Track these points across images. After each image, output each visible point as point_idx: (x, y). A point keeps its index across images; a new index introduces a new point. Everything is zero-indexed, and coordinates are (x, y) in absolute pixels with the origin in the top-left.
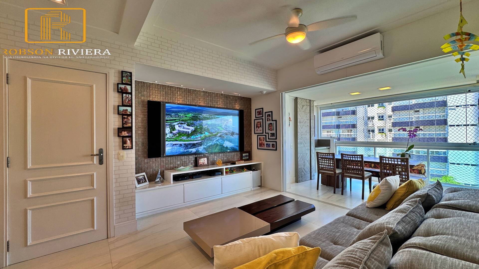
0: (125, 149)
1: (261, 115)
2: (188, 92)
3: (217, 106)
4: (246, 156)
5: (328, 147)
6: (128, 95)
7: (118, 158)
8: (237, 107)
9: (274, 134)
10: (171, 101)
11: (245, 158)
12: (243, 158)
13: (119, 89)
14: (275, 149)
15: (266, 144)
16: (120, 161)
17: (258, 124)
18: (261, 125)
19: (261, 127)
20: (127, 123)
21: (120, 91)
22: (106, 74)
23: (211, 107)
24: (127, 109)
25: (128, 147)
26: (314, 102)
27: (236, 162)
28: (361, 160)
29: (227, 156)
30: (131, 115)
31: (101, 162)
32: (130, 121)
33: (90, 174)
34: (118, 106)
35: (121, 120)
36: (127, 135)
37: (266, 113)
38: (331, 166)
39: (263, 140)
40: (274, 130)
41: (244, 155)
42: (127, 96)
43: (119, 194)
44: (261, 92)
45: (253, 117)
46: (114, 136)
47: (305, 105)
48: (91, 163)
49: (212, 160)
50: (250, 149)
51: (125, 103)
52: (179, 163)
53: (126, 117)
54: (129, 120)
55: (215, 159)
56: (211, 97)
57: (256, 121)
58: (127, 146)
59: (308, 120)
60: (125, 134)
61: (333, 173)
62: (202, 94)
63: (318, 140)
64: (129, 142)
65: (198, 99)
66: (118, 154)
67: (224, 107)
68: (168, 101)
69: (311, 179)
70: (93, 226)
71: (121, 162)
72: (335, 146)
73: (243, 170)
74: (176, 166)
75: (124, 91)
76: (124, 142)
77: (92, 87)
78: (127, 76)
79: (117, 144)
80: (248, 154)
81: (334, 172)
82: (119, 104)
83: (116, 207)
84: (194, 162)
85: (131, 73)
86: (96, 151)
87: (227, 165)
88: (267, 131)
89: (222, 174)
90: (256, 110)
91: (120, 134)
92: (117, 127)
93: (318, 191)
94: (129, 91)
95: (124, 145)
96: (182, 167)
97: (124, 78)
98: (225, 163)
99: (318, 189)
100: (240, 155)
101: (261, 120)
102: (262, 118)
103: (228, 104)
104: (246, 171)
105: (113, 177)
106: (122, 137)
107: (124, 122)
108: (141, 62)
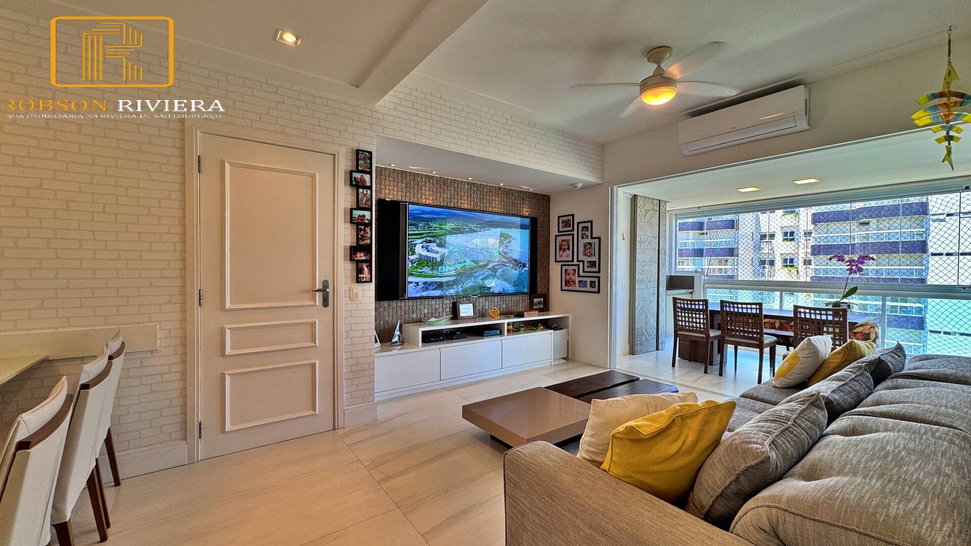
0: (361, 282)
1: (570, 227)
2: (443, 183)
3: (491, 209)
4: (539, 303)
5: (690, 291)
6: (367, 191)
7: (350, 297)
8: (526, 211)
9: (595, 262)
10: (416, 200)
11: (538, 307)
12: (535, 307)
13: (353, 180)
14: (596, 290)
15: (579, 281)
16: (353, 302)
17: (564, 243)
18: (569, 246)
19: (569, 249)
20: (364, 238)
21: (354, 183)
22: (334, 155)
23: (481, 211)
24: (364, 214)
25: (364, 280)
26: (667, 203)
27: (525, 313)
28: (758, 312)
29: (507, 303)
30: (370, 224)
31: (325, 303)
32: (369, 235)
33: (311, 322)
34: (352, 210)
35: (355, 234)
36: (364, 258)
37: (580, 224)
38: (700, 323)
39: (573, 275)
40: (594, 256)
41: (536, 300)
42: (365, 192)
43: (351, 358)
44: (574, 185)
45: (554, 231)
46: (345, 260)
47: (649, 210)
48: (312, 303)
49: (481, 308)
50: (546, 290)
51: (362, 203)
52: (426, 311)
53: (362, 227)
54: (367, 233)
55: (487, 307)
56: (482, 193)
57: (559, 239)
58: (363, 278)
59: (655, 238)
60: (361, 256)
61: (704, 336)
62: (466, 187)
63: (670, 276)
64: (366, 270)
65: (459, 197)
66: (351, 290)
67: (502, 211)
68: (410, 199)
69: (657, 349)
70: (314, 408)
71: (355, 303)
72: (704, 289)
73: (537, 329)
74: (421, 316)
75: (360, 184)
76: (359, 271)
77: (313, 177)
78: (364, 158)
79: (349, 273)
80: (542, 300)
81: (705, 334)
82: (352, 206)
83: (346, 378)
84: (451, 310)
85: (371, 152)
86: (319, 284)
87: (509, 318)
88: (581, 257)
89: (501, 334)
90: (559, 217)
91: (353, 256)
92: (349, 245)
93: (673, 370)
94: (368, 184)
95: (360, 276)
96: (433, 319)
97: (360, 162)
98: (506, 314)
99: (673, 365)
100: (528, 301)
103: (509, 206)
104: (542, 330)
105: (342, 328)
106: (355, 262)
107: (360, 236)
108: (385, 134)
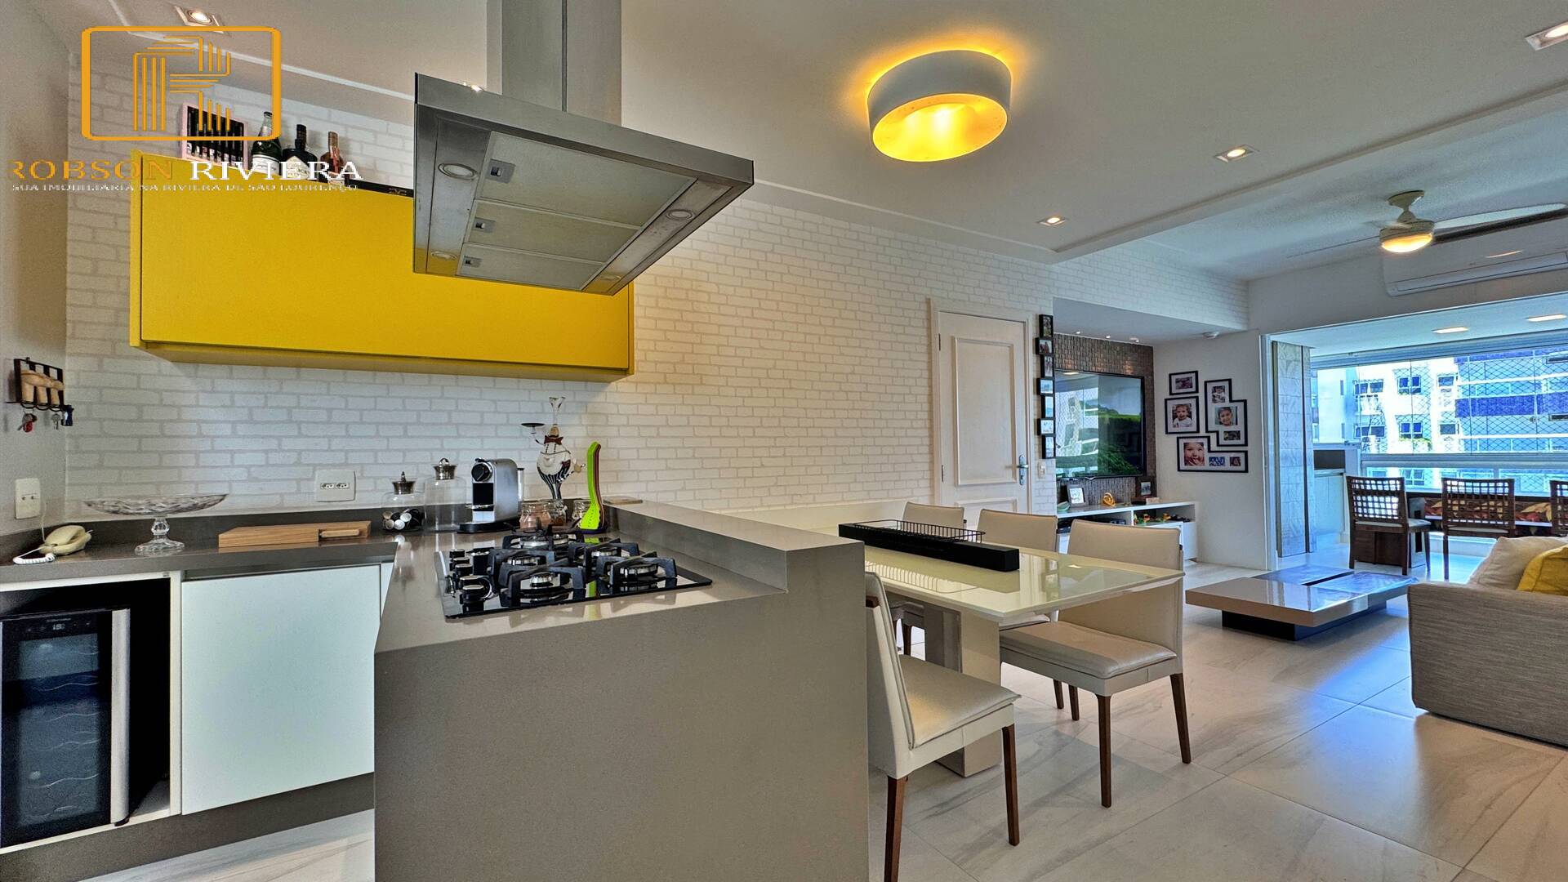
0: (1046, 457)
1: (1191, 387)
4: (1147, 488)
5: (1341, 470)
8: (1129, 369)
9: (1238, 432)
11: (1145, 493)
12: (1142, 494)
13: (1039, 347)
14: (1242, 467)
17: (1181, 409)
18: (1190, 413)
19: (1190, 417)
20: (1048, 410)
21: (1040, 351)
22: (1022, 322)
24: (1049, 383)
25: (1050, 455)
26: (1311, 350)
27: (1147, 499)
29: (1114, 487)
30: (1053, 394)
31: (1022, 480)
32: (1052, 407)
33: (1012, 500)
34: (1038, 380)
35: (1041, 406)
39: (1200, 450)
40: (1237, 424)
41: (1143, 484)
42: (1049, 360)
44: (1206, 335)
45: (1161, 394)
47: (1291, 361)
48: (1013, 480)
49: (1088, 494)
50: (1152, 471)
51: (1046, 373)
53: (1047, 398)
57: (1171, 404)
58: (1048, 453)
59: (1299, 398)
60: (1046, 429)
61: (1399, 526)
63: (1319, 450)
67: (1105, 370)
72: (1361, 468)
73: (1161, 520)
75: (1045, 352)
76: (1045, 446)
77: (1012, 346)
78: (1046, 323)
79: (1037, 448)
80: (1149, 484)
81: (1401, 524)
82: (1038, 377)
85: (1051, 317)
87: (1127, 505)
90: (1170, 375)
91: (1040, 430)
92: (1036, 417)
94: (1051, 351)
95: (1046, 451)
97: (1044, 328)
98: (1122, 501)
100: (1135, 485)
101: (1193, 402)
102: (1196, 395)
103: (1112, 363)
104: (1170, 521)
106: (1042, 437)
107: (1045, 408)
108: (1059, 295)
